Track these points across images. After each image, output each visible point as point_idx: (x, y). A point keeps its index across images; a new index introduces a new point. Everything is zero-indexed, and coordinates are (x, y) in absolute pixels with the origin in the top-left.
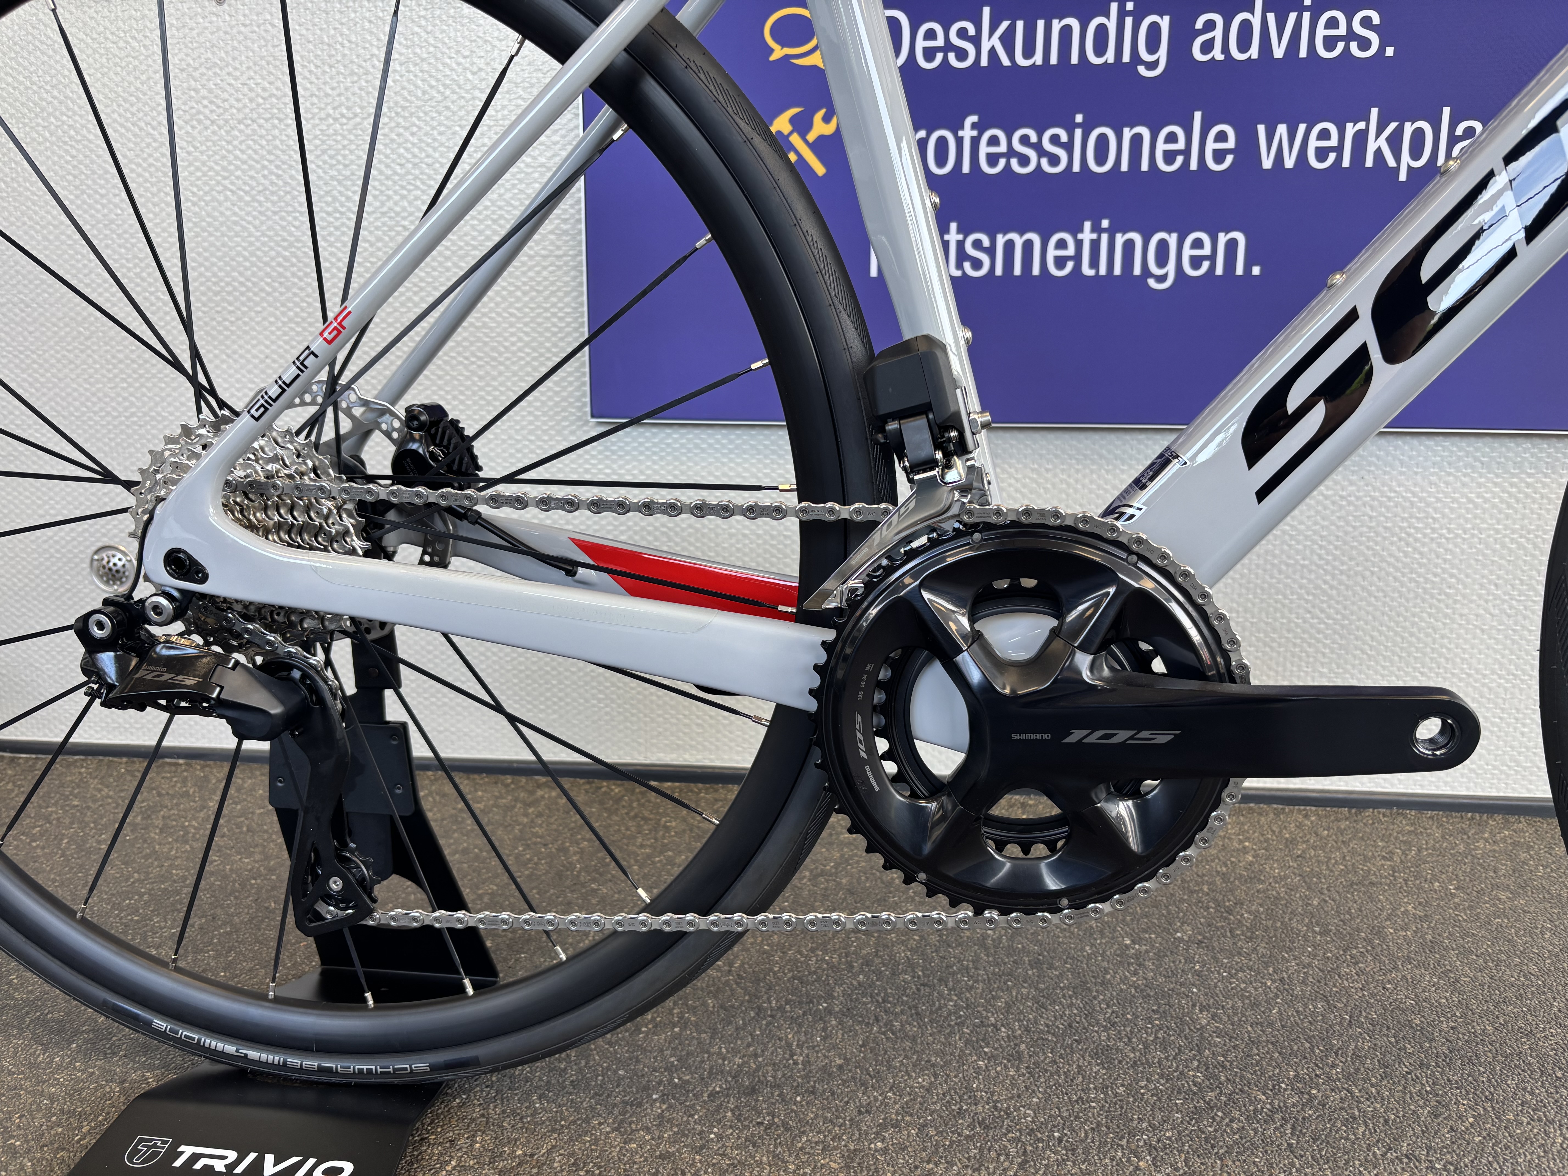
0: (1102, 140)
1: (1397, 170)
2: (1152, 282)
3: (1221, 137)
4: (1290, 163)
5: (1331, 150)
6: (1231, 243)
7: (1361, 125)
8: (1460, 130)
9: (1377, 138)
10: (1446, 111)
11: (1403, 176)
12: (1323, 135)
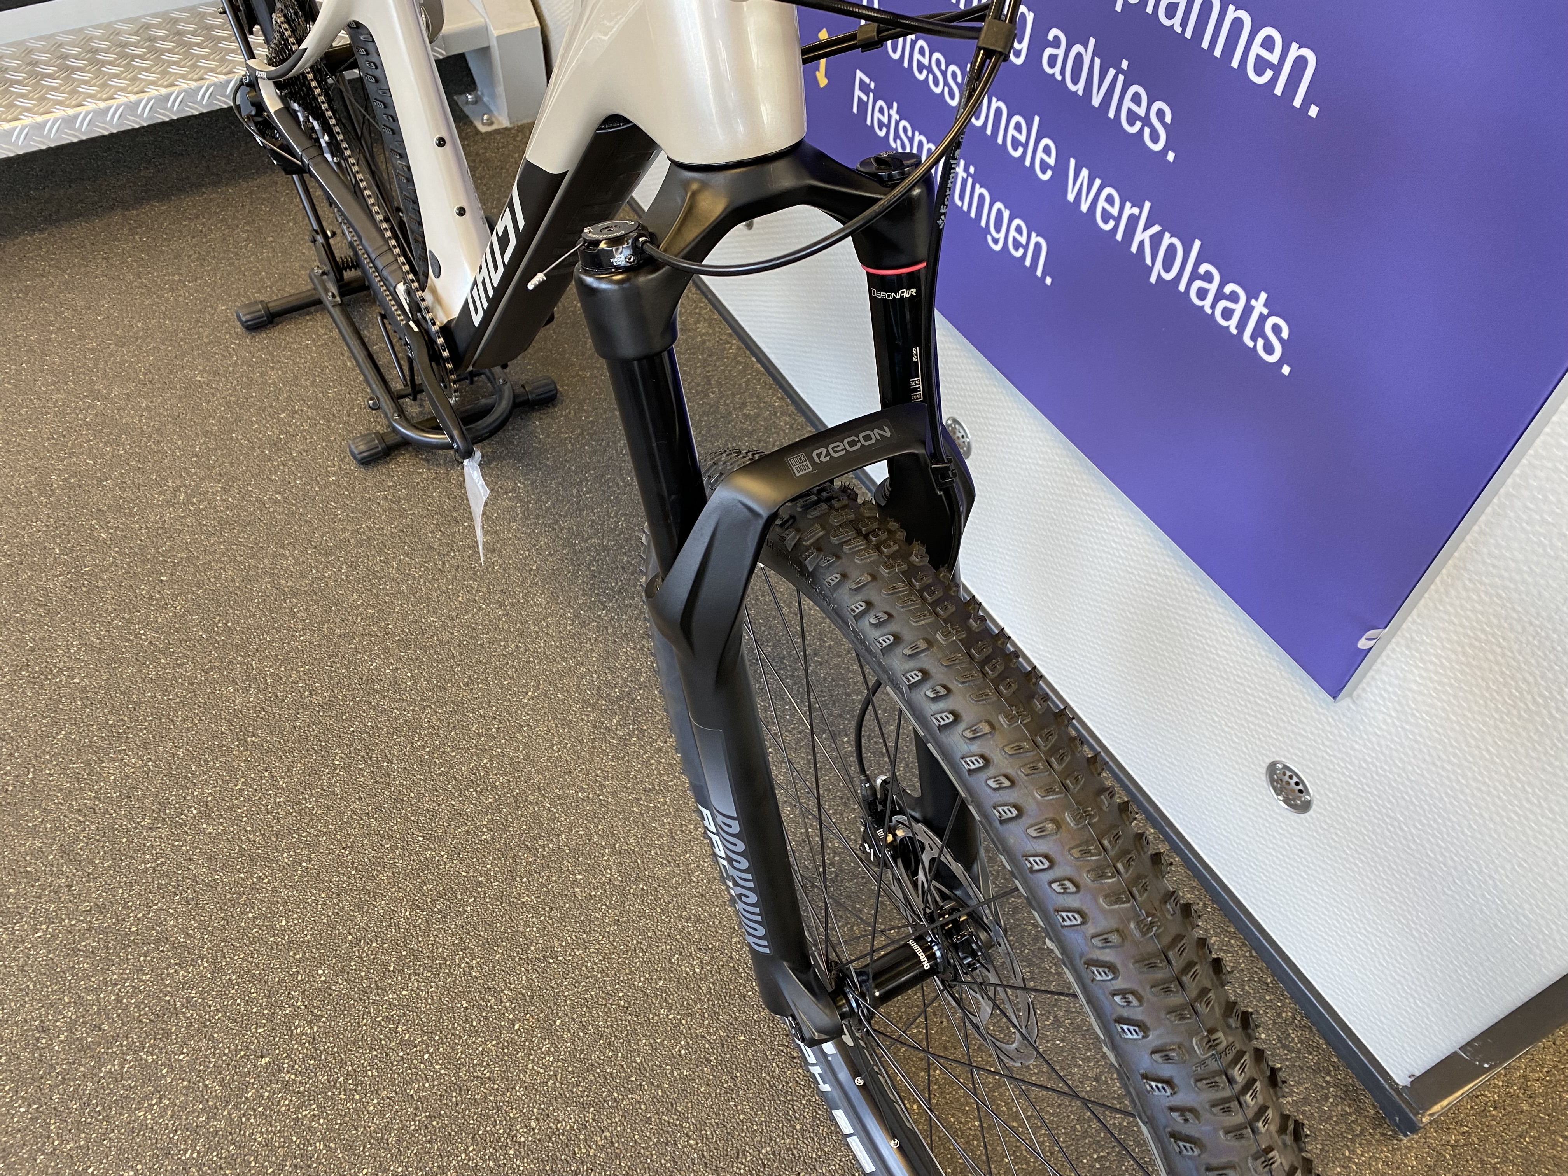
1: (1150, 269)
2: (989, 238)
3: (1047, 150)
4: (1084, 208)
5: (1110, 216)
6: (1038, 246)
7: (1136, 211)
8: (1202, 269)
9: (1144, 230)
10: (1197, 244)
11: (1153, 279)
12: (1110, 200)
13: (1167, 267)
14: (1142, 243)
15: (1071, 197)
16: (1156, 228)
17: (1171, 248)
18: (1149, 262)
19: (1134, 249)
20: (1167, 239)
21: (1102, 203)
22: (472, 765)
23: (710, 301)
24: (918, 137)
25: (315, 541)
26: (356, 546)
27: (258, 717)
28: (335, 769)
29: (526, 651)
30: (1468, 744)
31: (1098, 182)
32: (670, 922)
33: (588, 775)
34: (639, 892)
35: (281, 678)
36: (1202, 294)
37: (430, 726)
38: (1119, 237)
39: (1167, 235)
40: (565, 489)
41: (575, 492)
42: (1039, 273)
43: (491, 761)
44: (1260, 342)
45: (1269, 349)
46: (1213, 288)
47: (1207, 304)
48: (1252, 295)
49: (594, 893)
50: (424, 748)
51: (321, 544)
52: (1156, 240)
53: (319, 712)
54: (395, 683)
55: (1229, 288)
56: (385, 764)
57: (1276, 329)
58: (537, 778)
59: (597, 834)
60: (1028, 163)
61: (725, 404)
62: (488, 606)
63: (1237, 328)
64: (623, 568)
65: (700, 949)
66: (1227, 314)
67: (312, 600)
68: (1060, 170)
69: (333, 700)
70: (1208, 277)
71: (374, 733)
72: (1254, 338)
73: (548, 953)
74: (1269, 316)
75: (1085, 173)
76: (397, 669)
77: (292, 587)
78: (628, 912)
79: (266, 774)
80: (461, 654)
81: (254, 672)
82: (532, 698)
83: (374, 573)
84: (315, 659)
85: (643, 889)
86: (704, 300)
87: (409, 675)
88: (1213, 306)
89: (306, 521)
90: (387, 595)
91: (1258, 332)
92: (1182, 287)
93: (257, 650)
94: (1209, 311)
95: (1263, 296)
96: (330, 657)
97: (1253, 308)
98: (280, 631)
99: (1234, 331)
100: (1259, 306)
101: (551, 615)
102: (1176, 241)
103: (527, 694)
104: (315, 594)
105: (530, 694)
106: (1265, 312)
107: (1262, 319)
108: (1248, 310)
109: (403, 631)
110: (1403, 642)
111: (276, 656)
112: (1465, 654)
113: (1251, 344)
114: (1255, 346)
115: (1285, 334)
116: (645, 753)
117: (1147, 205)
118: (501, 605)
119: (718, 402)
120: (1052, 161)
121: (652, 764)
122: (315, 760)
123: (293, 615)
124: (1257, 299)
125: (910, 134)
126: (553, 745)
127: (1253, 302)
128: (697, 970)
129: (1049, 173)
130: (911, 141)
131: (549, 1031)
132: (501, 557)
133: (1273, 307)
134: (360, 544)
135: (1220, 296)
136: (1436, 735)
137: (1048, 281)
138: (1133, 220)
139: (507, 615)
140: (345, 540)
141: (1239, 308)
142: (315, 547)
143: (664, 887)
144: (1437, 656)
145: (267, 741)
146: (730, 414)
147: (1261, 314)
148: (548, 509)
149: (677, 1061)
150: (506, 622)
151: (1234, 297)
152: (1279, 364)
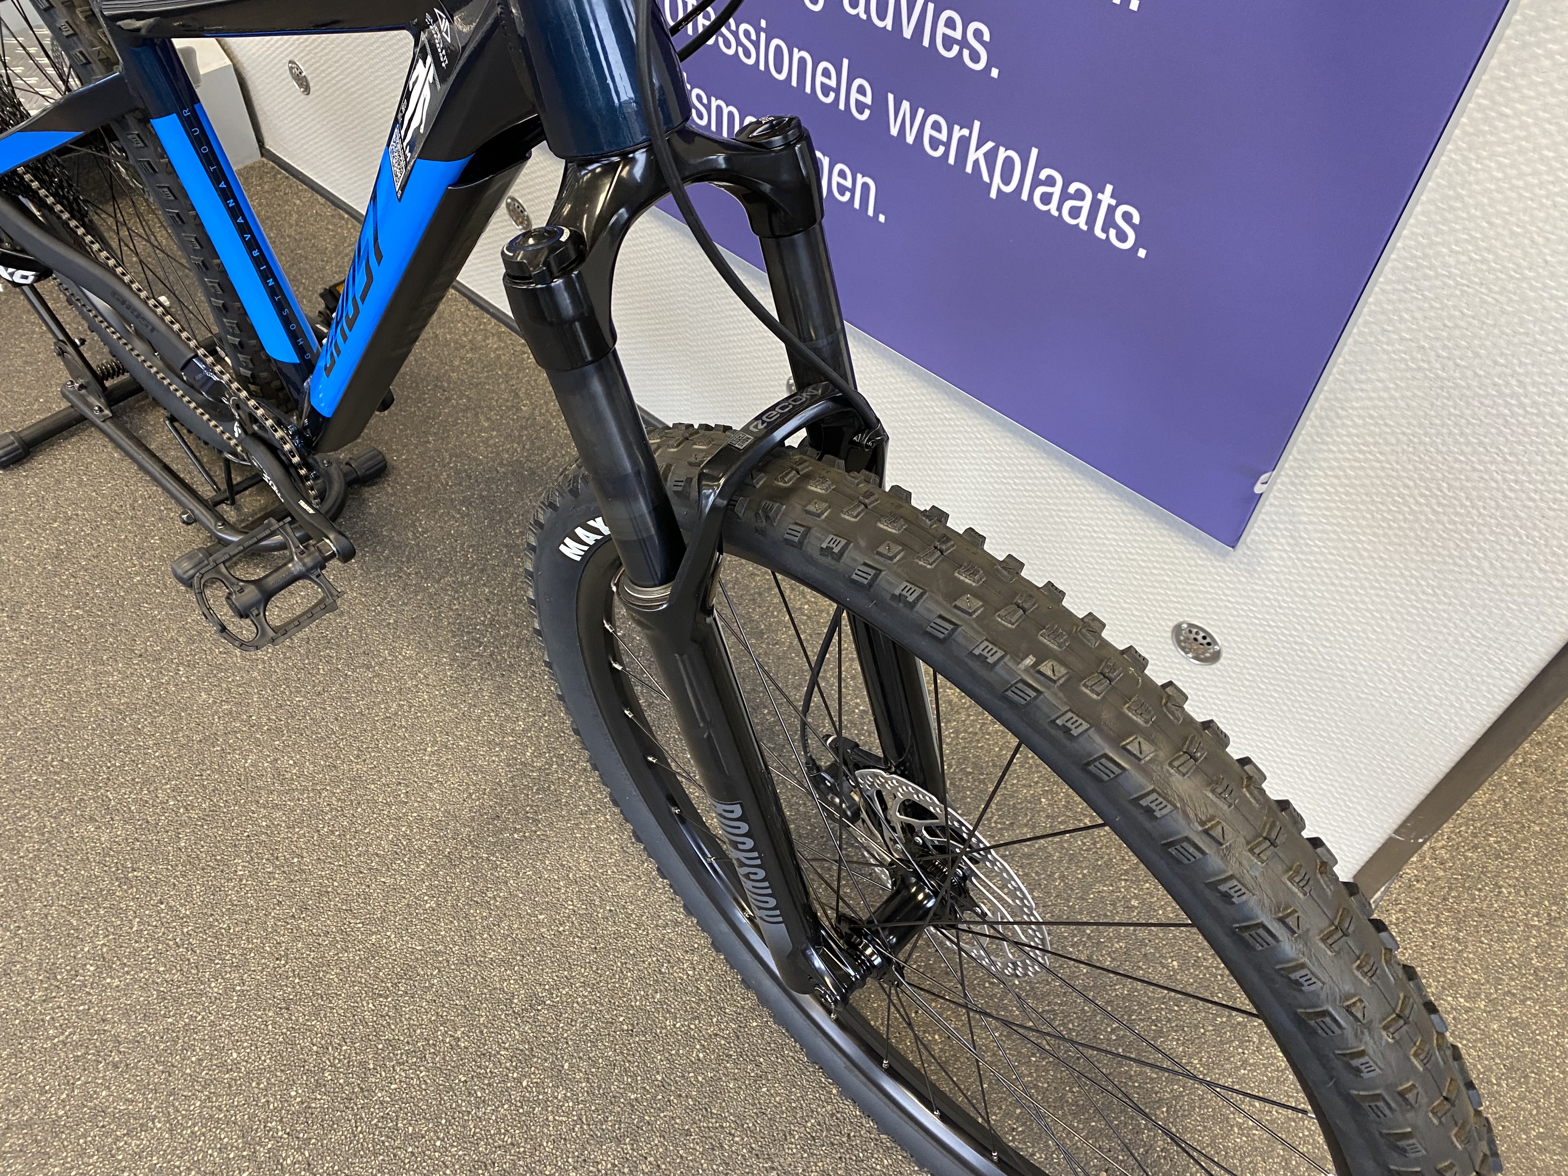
1: (989, 186)
3: (861, 90)
4: (910, 139)
5: (941, 142)
6: (865, 186)
7: (966, 132)
8: (1043, 175)
9: (977, 149)
10: (1034, 152)
11: (993, 195)
12: (936, 126)
13: (1006, 180)
14: (976, 162)
15: (894, 131)
16: (990, 145)
17: (1008, 161)
18: (986, 178)
19: (969, 169)
20: (1002, 153)
21: (928, 131)
22: (391, 837)
23: (493, 315)
24: (715, 103)
25: (139, 649)
26: (187, 643)
27: (133, 849)
28: (241, 880)
29: (410, 707)
30: (1361, 557)
31: (921, 112)
32: (648, 934)
33: (517, 814)
34: (607, 914)
35: (147, 802)
36: (1046, 198)
37: (332, 809)
38: (951, 161)
39: (1002, 149)
40: (399, 534)
41: (410, 535)
42: (871, 213)
43: (410, 827)
44: (1112, 232)
45: (1122, 236)
46: (1057, 190)
47: (1053, 207)
48: (1097, 189)
49: (561, 929)
50: (333, 832)
51: (146, 650)
52: (991, 157)
53: (202, 826)
54: (279, 774)
55: (1072, 189)
56: (296, 860)
57: (1127, 217)
58: (465, 831)
59: (546, 870)
60: (842, 107)
61: (541, 414)
62: (354, 671)
63: (1087, 223)
64: (488, 600)
65: (687, 952)
66: (1075, 212)
67: (155, 711)
68: (879, 108)
69: (215, 809)
70: (1050, 181)
71: (272, 832)
72: (1105, 230)
73: (534, 1001)
74: (1117, 205)
75: (906, 105)
76: (276, 760)
77: (126, 703)
78: (602, 937)
79: (163, 906)
80: (341, 727)
81: (113, 803)
82: (433, 753)
83: (218, 667)
84: (180, 772)
85: (611, 911)
86: (485, 315)
87: (291, 762)
88: (1059, 208)
89: (121, 630)
90: (239, 686)
91: (1109, 222)
92: (1025, 197)
93: (108, 779)
94: (1056, 214)
95: (1109, 188)
96: (196, 766)
97: (1100, 201)
98: (129, 753)
99: (1084, 227)
100: (1106, 198)
101: (426, 665)
102: (1012, 153)
103: (425, 750)
104: (157, 704)
105: (429, 749)
106: (1113, 202)
107: (1111, 210)
108: (1096, 204)
109: (269, 719)
110: (1286, 480)
111: (133, 780)
112: (1347, 476)
113: (1103, 236)
114: (1108, 237)
115: (1136, 219)
116: (570, 777)
117: (977, 124)
118: (368, 667)
119: (533, 414)
120: (868, 100)
121: (580, 787)
122: (215, 877)
123: (139, 732)
124: (1103, 193)
125: (705, 101)
126: (471, 795)
127: (1100, 196)
128: (690, 973)
129: (867, 112)
130: (708, 107)
131: (559, 1077)
132: (351, 618)
133: (1119, 197)
134: (191, 640)
135: (1065, 196)
136: (1330, 557)
137: (882, 218)
138: (964, 142)
139: (378, 675)
140: (173, 640)
141: (1086, 205)
142: (141, 656)
143: (631, 902)
144: (1321, 485)
145: (152, 872)
146: (550, 422)
147: (1109, 206)
148: (387, 558)
149: (698, 1066)
150: (379, 683)
151: (1079, 195)
152: (1135, 248)
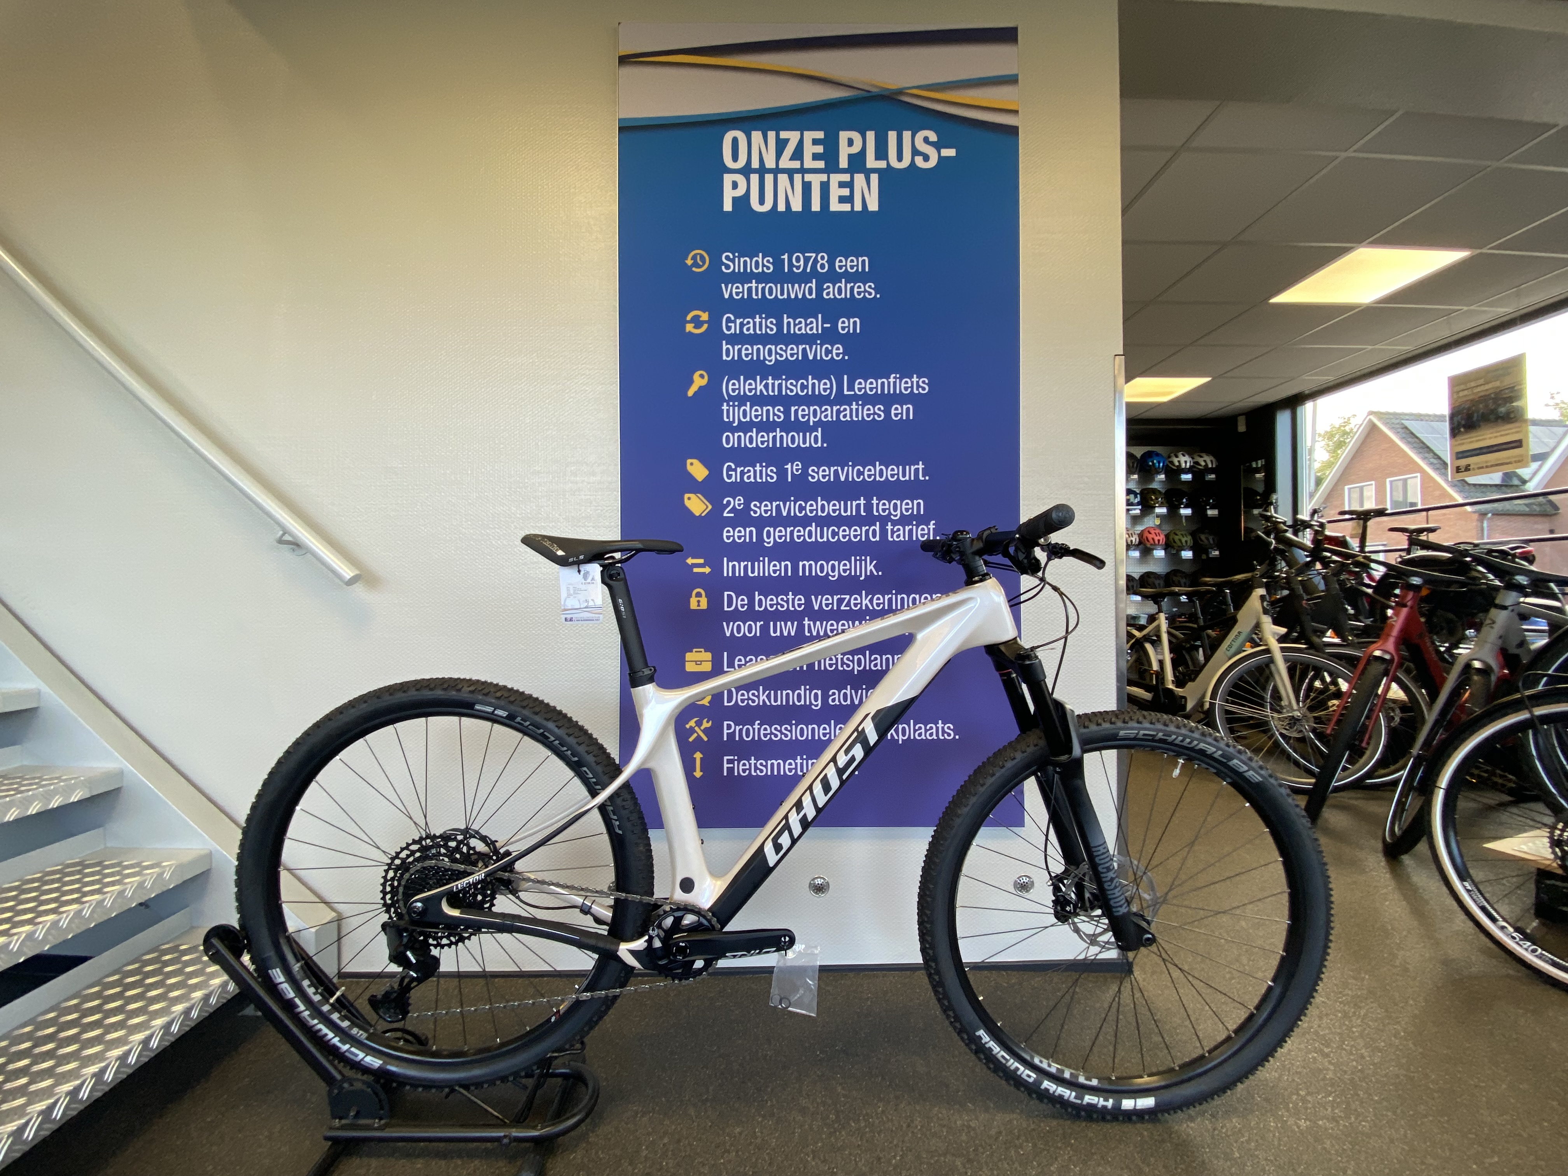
0: (802, 729)
1: (898, 740)
8: (917, 727)
10: (912, 721)
11: (900, 742)
13: (904, 735)
14: (892, 734)
17: (904, 729)
19: (889, 737)
20: (900, 727)
24: (769, 763)
36: (920, 735)
44: (945, 735)
45: (949, 735)
46: (923, 731)
47: (923, 736)
48: (936, 723)
52: (897, 730)
55: (928, 727)
63: (936, 736)
70: (920, 728)
72: (943, 735)
88: (925, 735)
91: (944, 732)
92: (912, 737)
94: (925, 738)
95: (940, 722)
97: (938, 727)
99: (936, 738)
100: (940, 725)
102: (904, 725)
106: (943, 725)
107: (943, 728)
108: (937, 729)
113: (942, 738)
114: (944, 737)
115: (952, 727)
124: (938, 724)
125: (765, 764)
133: (945, 723)
135: (926, 731)
141: (934, 730)
151: (931, 728)
152: (954, 737)
